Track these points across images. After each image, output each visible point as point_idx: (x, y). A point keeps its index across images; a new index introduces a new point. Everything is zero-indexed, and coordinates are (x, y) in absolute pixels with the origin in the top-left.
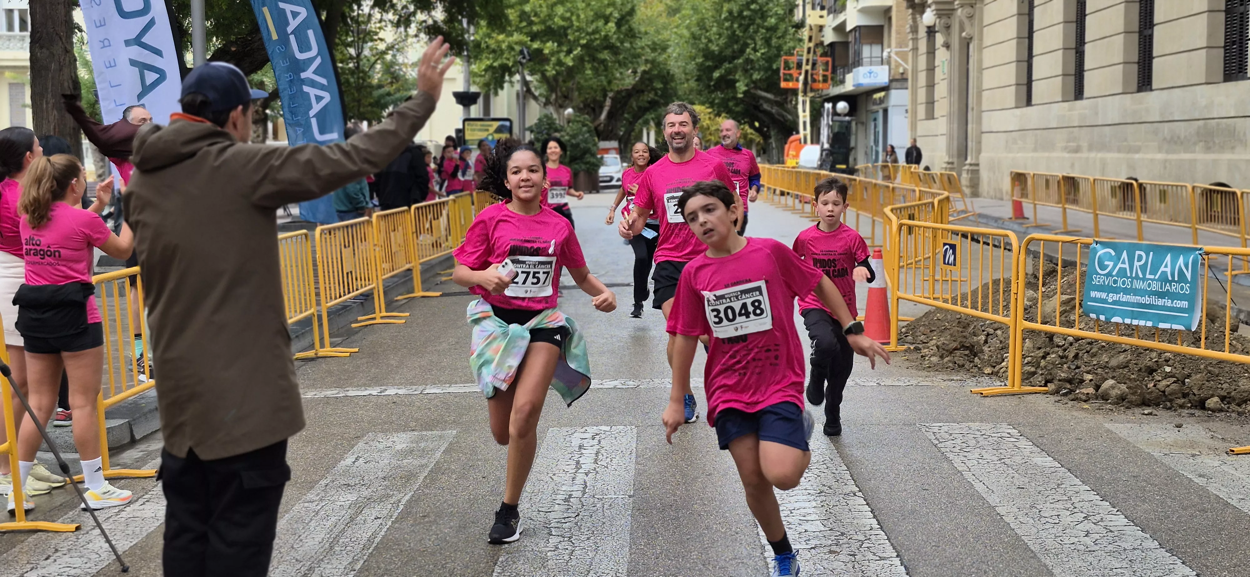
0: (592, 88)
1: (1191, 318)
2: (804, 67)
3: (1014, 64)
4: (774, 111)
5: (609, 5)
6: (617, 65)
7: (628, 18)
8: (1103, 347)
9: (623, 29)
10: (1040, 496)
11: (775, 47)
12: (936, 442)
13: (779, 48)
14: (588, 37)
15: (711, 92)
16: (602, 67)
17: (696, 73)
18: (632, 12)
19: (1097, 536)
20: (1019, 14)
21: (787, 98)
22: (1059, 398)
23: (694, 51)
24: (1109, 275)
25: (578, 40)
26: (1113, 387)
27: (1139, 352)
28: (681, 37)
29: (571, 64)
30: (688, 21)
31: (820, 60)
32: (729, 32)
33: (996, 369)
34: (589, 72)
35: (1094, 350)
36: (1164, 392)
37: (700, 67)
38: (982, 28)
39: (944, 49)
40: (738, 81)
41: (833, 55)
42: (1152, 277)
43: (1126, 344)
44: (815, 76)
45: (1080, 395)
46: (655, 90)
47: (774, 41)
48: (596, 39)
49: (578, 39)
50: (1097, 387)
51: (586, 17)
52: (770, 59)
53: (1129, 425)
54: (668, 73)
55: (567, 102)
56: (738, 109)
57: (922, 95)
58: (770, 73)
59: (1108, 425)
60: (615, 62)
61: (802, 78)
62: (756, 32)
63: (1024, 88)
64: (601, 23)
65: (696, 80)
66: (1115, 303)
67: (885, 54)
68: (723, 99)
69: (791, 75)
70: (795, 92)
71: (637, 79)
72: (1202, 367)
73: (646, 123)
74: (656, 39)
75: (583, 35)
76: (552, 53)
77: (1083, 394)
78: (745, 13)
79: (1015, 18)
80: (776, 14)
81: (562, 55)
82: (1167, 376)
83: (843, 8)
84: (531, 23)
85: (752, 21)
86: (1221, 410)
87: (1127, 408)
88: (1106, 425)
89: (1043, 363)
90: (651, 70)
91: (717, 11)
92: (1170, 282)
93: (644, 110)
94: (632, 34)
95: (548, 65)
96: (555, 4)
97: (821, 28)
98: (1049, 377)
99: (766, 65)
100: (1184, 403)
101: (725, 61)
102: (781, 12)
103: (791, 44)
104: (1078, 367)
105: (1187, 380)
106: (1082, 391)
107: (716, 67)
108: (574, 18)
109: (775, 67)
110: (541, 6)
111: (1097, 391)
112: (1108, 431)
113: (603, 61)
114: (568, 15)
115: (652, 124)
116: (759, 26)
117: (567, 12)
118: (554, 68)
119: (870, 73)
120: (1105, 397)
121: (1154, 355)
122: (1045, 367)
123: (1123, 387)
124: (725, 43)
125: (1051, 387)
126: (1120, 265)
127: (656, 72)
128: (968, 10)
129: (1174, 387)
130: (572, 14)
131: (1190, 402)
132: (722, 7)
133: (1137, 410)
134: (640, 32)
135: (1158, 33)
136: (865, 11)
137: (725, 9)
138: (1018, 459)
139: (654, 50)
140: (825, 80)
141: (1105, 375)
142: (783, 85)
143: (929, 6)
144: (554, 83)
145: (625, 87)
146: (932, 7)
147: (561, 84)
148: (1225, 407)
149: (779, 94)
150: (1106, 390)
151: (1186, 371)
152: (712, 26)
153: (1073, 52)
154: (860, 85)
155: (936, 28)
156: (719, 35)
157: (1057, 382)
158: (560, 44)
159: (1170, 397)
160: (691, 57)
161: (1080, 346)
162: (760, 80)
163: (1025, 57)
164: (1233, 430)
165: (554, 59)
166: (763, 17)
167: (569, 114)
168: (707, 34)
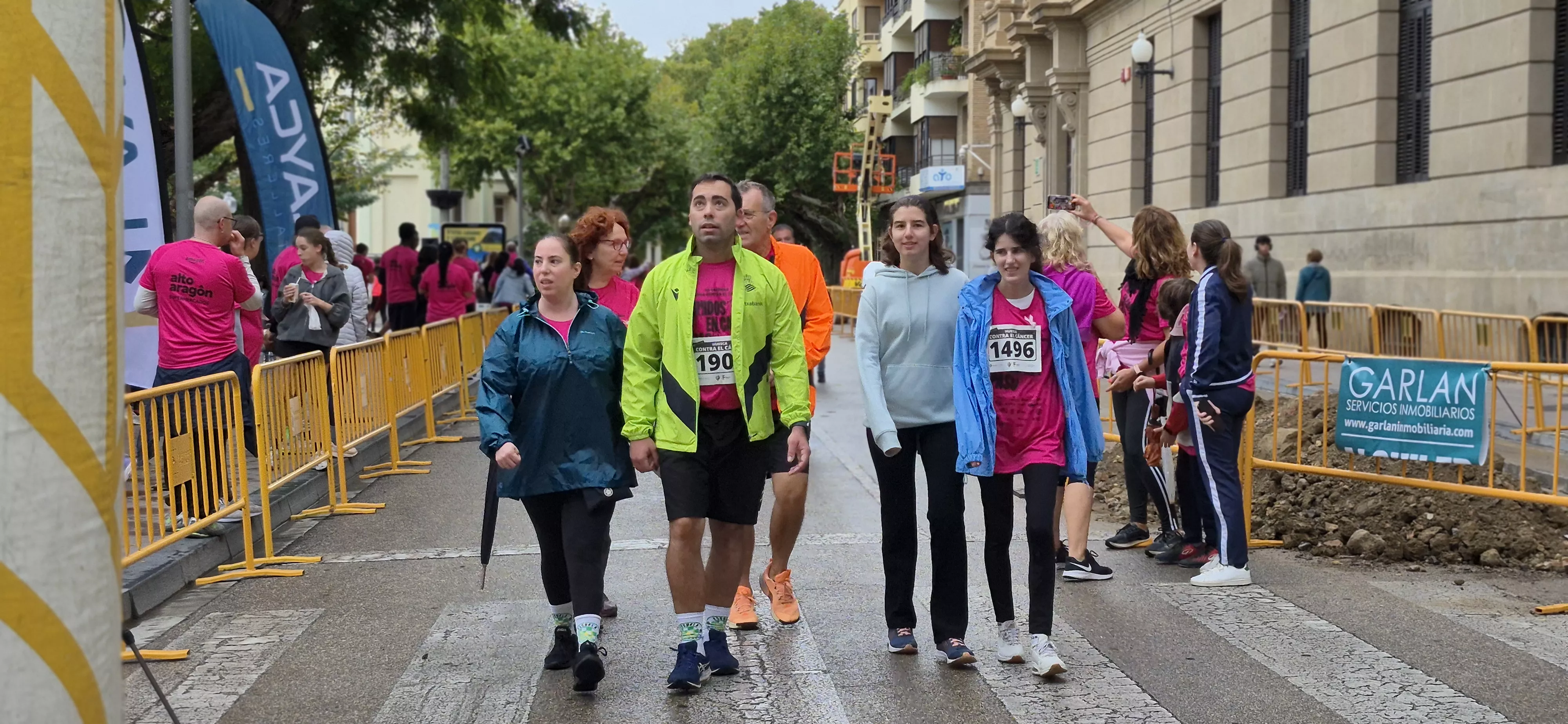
0: (592, 190)
2: (864, 166)
3: (1129, 163)
4: (820, 221)
5: (616, 86)
6: (625, 161)
7: (640, 102)
8: (1346, 490)
9: (634, 116)
10: (1335, 665)
11: (823, 141)
13: (828, 143)
14: (590, 126)
16: (607, 163)
18: (644, 95)
19: (1427, 710)
20: (1135, 102)
21: (837, 205)
22: (1298, 553)
23: (721, 144)
26: (1365, 539)
27: (1392, 495)
28: (707, 127)
29: (568, 158)
30: (715, 108)
31: (881, 157)
32: (767, 123)
34: (591, 169)
35: (1335, 494)
36: (1428, 543)
37: (729, 164)
38: (1086, 119)
39: (1039, 144)
40: (777, 182)
41: (892, 151)
44: (876, 178)
45: (1324, 549)
46: (668, 194)
47: (822, 133)
48: (600, 128)
49: (578, 128)
50: (1345, 539)
51: (588, 100)
52: (817, 156)
53: (1399, 583)
54: (686, 172)
55: (563, 207)
57: (1008, 201)
58: (816, 173)
59: (1375, 584)
60: (624, 157)
61: (861, 179)
62: (800, 122)
63: (1140, 193)
64: (606, 108)
67: (961, 151)
69: (847, 175)
71: (649, 179)
72: (1471, 513)
73: (653, 234)
74: (670, 130)
75: (584, 123)
76: (545, 145)
77: (1329, 547)
78: (786, 99)
79: (1129, 108)
80: (824, 101)
81: (557, 147)
82: (1430, 524)
83: (907, 94)
84: (519, 107)
85: (794, 107)
86: (1499, 565)
87: (1387, 563)
88: (1371, 583)
89: (1270, 511)
90: (664, 168)
91: (751, 96)
93: (652, 219)
94: (644, 123)
95: (540, 158)
96: (548, 83)
97: (883, 118)
98: (1281, 528)
99: (813, 163)
100: (1453, 557)
101: (760, 158)
102: (829, 98)
103: (843, 138)
104: (1317, 515)
105: (1454, 529)
106: (1328, 543)
107: (749, 165)
108: (572, 101)
109: (822, 165)
110: (530, 86)
112: (1377, 590)
113: (609, 156)
114: (565, 97)
115: (659, 236)
116: (803, 115)
117: (563, 93)
118: (547, 164)
119: (942, 174)
120: (1355, 551)
121: (1411, 499)
122: (1275, 516)
123: (1379, 538)
124: (761, 136)
125: (1287, 539)
127: (670, 171)
128: (1070, 97)
129: (1440, 537)
130: (570, 95)
131: (1460, 555)
132: (757, 91)
133: (1400, 566)
134: (655, 120)
135: (1313, 124)
136: (932, 98)
137: (761, 93)
138: (1286, 623)
139: (670, 143)
140: (888, 182)
141: (1354, 525)
142: (836, 187)
143: (1020, 93)
144: (546, 184)
145: (633, 190)
146: (1025, 94)
147: (555, 184)
148: (1504, 561)
149: (830, 200)
150: (1358, 541)
151: (1453, 518)
152: (745, 115)
153: (1204, 148)
154: (928, 189)
155: (1027, 120)
156: (754, 125)
157: (1293, 534)
158: (555, 133)
159: (1436, 550)
160: (717, 152)
161: (1317, 489)
162: (804, 181)
163: (1142, 154)
164: (1524, 587)
165: (547, 152)
166: (806, 105)
167: (564, 222)
168: (739, 124)
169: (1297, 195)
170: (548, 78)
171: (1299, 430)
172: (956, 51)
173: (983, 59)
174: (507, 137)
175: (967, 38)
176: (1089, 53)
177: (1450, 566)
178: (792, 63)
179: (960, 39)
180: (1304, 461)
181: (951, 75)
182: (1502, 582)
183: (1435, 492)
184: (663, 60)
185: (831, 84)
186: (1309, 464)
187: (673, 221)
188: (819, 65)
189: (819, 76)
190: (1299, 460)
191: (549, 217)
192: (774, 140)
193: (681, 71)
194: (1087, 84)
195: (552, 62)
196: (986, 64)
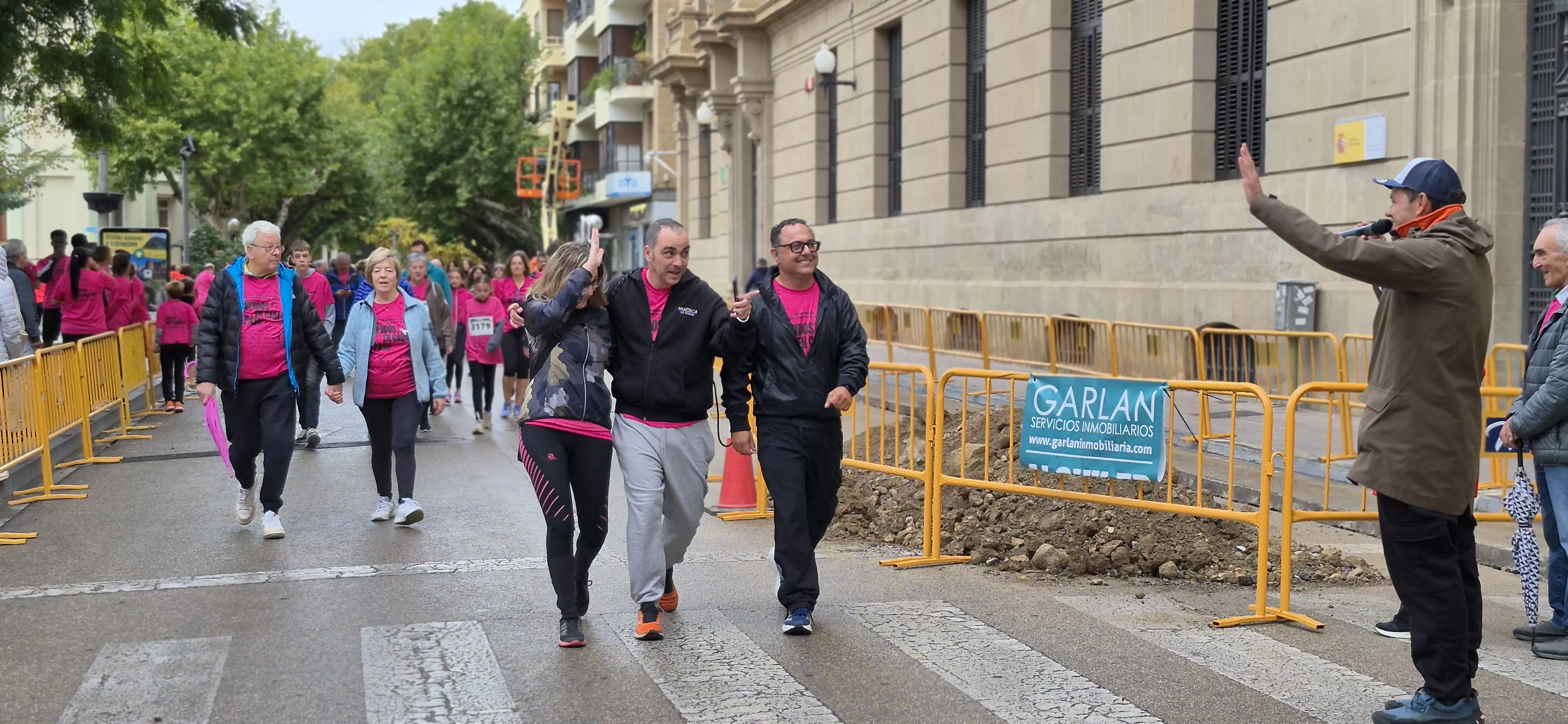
0: (263, 193)
1: (1156, 466)
2: (549, 171)
3: (814, 172)
4: (503, 225)
5: (288, 86)
6: (299, 163)
7: (314, 103)
8: (1031, 505)
9: (308, 116)
10: (1026, 686)
11: (507, 145)
13: (511, 147)
14: (261, 126)
15: (421, 200)
16: (279, 165)
17: (403, 175)
18: (318, 96)
20: (819, 112)
21: (520, 211)
22: (988, 569)
23: (400, 147)
24: (1052, 416)
25: (247, 130)
26: (1050, 553)
27: (1075, 508)
28: (385, 128)
29: (238, 160)
30: (393, 110)
31: (566, 162)
32: (448, 126)
33: (899, 536)
34: (262, 171)
35: (1020, 509)
36: (1109, 557)
37: (409, 168)
38: (771, 127)
39: (725, 153)
40: (459, 187)
41: (577, 156)
42: (1106, 418)
43: (1061, 499)
44: (562, 184)
45: (1011, 564)
46: (344, 197)
47: (505, 138)
48: (273, 129)
49: (248, 128)
50: (1031, 554)
51: (258, 100)
52: (500, 161)
53: (1084, 598)
54: (364, 175)
55: (232, 210)
56: (452, 223)
57: (694, 208)
58: (499, 178)
59: (1060, 599)
60: (297, 159)
61: (545, 184)
62: (482, 126)
63: (825, 202)
64: (278, 108)
65: (405, 185)
66: (1059, 450)
67: (647, 157)
68: (433, 209)
69: (531, 180)
71: (324, 181)
72: (1149, 526)
73: (329, 238)
74: (346, 132)
75: (254, 123)
76: (212, 146)
77: (1015, 562)
78: (467, 101)
79: (813, 118)
80: (507, 104)
82: (1111, 538)
83: (591, 99)
84: (183, 105)
85: (476, 111)
86: (1177, 577)
87: (1071, 577)
88: (1057, 598)
89: (958, 527)
90: (340, 170)
91: (430, 98)
92: (1129, 424)
93: (327, 222)
94: (318, 124)
95: (206, 160)
96: (215, 82)
97: (569, 122)
98: (969, 543)
99: (496, 167)
100: (1134, 570)
101: (441, 161)
102: (513, 101)
103: (527, 142)
104: (1004, 531)
105: (1134, 542)
106: (1014, 558)
107: (430, 169)
108: (241, 101)
109: (506, 169)
110: (195, 84)
111: (1030, 558)
112: (1062, 605)
113: (280, 158)
114: (233, 96)
115: (335, 239)
116: (485, 119)
117: (231, 92)
118: (214, 165)
119: (628, 180)
120: (1041, 566)
121: (1093, 513)
122: (963, 531)
123: (1063, 553)
124: (442, 139)
125: (975, 555)
126: (1065, 405)
127: (347, 174)
128: (755, 106)
129: (1121, 550)
130: (239, 95)
131: (1140, 568)
132: (437, 93)
133: (1084, 580)
134: (330, 122)
135: (991, 137)
136: (618, 104)
137: (441, 95)
138: (977, 643)
139: (346, 145)
140: (573, 187)
141: (1039, 539)
142: (520, 192)
143: (705, 100)
144: (214, 186)
145: (308, 193)
146: (711, 101)
147: (224, 186)
148: (1181, 573)
149: (514, 205)
150: (1041, 557)
151: (1132, 532)
152: (424, 117)
153: (886, 159)
154: (615, 195)
155: (713, 127)
156: (434, 127)
157: (981, 549)
158: (222, 134)
159: (1117, 563)
160: (396, 155)
161: (1003, 504)
162: (487, 186)
163: (826, 163)
164: (1201, 599)
165: (214, 153)
166: (488, 108)
167: (233, 226)
168: (419, 126)
169: (976, 206)
170: (215, 77)
171: (986, 445)
172: (640, 56)
173: (668, 65)
174: (172, 138)
175: (651, 44)
176: (773, 63)
177: (1130, 579)
178: (474, 65)
179: (644, 45)
180: (992, 478)
181: (636, 81)
182: (1180, 594)
183: (1114, 507)
184: (338, 59)
185: (515, 87)
186: (995, 479)
187: (351, 225)
188: (501, 68)
189: (502, 79)
190: (986, 477)
191: (217, 221)
192: (455, 143)
193: (356, 70)
194: (771, 93)
195: (219, 60)
196: (671, 71)
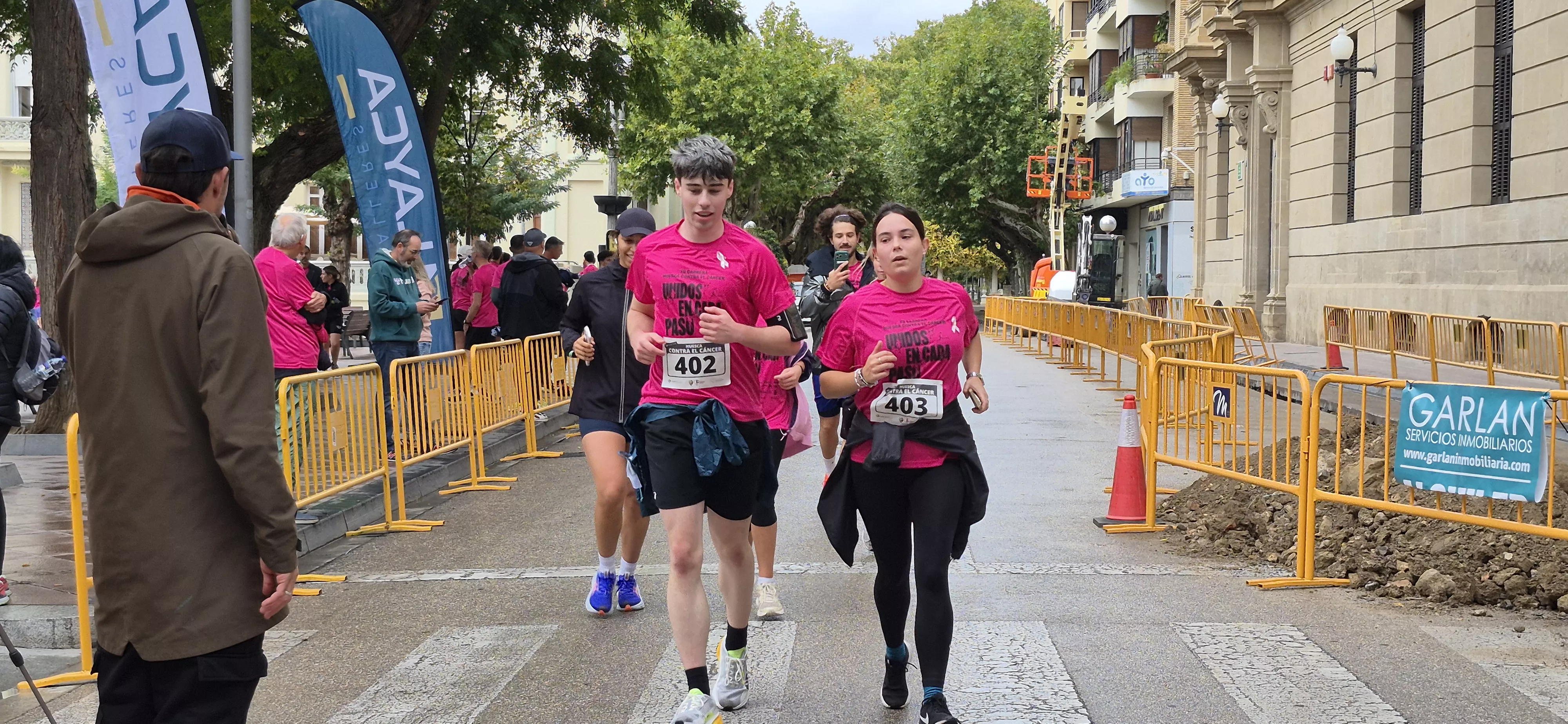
0: (781, 195)
1: (1534, 485)
2: (1057, 170)
3: (1331, 168)
4: (1018, 227)
5: (803, 87)
6: (813, 165)
7: (828, 104)
8: (1424, 526)
9: (822, 118)
10: (1324, 717)
11: (1021, 144)
12: (1193, 646)
13: (1026, 146)
14: (775, 129)
15: (939, 202)
16: (793, 168)
17: (916, 176)
18: (833, 97)
20: (1338, 102)
21: (1036, 210)
22: (1364, 594)
23: (914, 148)
24: (1427, 428)
25: (762, 132)
26: (1435, 579)
27: (1470, 532)
28: (898, 129)
29: (752, 163)
30: (907, 110)
31: (1077, 160)
32: (961, 125)
33: (1282, 556)
34: (777, 173)
35: (1411, 530)
36: (1502, 586)
37: (923, 169)
38: (1289, 120)
39: (1241, 147)
40: (972, 187)
41: (1094, 154)
42: (1483, 431)
43: (1455, 522)
44: (1071, 182)
45: (1391, 590)
47: (1019, 137)
50: (1415, 580)
52: (1014, 160)
53: (1453, 629)
55: (747, 213)
56: (972, 225)
57: (1212, 207)
58: (1013, 177)
59: (1425, 628)
60: (812, 161)
61: (1054, 183)
62: (996, 124)
65: (917, 186)
66: (1434, 465)
67: (1164, 154)
68: (952, 211)
69: (1040, 180)
70: (1045, 202)
71: (841, 183)
72: (1554, 553)
74: (865, 133)
75: (769, 126)
77: (1395, 587)
78: (981, 100)
79: (1332, 109)
80: (1023, 101)
82: (1508, 565)
83: (1109, 95)
84: (703, 109)
85: (990, 108)
87: (1453, 606)
88: (1423, 628)
89: (1343, 547)
90: (858, 172)
91: (945, 96)
92: (1507, 438)
94: (832, 125)
96: (733, 85)
97: (1080, 119)
98: (1351, 565)
99: (1009, 167)
100: (1529, 602)
101: (954, 161)
102: (1028, 98)
103: (1041, 140)
104: (1389, 553)
105: (1533, 571)
106: (1394, 583)
107: (944, 170)
108: (757, 104)
109: (1019, 170)
110: (714, 88)
111: (1414, 584)
112: (1424, 635)
113: (795, 160)
114: (750, 99)
116: (999, 116)
117: (748, 95)
119: (1145, 179)
120: (1422, 593)
121: (1490, 537)
122: (1347, 552)
123: (1449, 579)
124: (956, 139)
125: (1354, 578)
126: (1441, 415)
127: (864, 175)
128: (1271, 96)
129: (1516, 579)
130: (755, 98)
131: (1537, 599)
132: (952, 91)
133: (1467, 610)
134: (843, 123)
135: (1517, 126)
136: (1136, 98)
137: (955, 94)
138: (1300, 669)
139: (862, 146)
140: (1085, 188)
141: (1425, 564)
142: (1030, 193)
143: (1221, 92)
145: (824, 195)
146: (1226, 93)
149: (1026, 205)
150: (1426, 583)
151: (1533, 559)
152: (939, 117)
153: (1407, 151)
154: (1130, 195)
155: (1230, 121)
156: (948, 126)
157: (1362, 572)
159: (1511, 593)
160: (911, 156)
161: (1393, 524)
162: (1000, 186)
163: (1345, 157)
166: (1004, 105)
168: (933, 126)
169: (1501, 202)
170: (732, 80)
172: (1161, 47)
173: (1185, 56)
175: (1172, 34)
176: (1292, 50)
177: (1522, 611)
178: (988, 62)
179: (1166, 35)
181: (1155, 74)
183: (1513, 533)
184: (868, 60)
185: (1032, 84)
188: (1018, 64)
189: (1019, 76)
192: (969, 143)
194: (1289, 82)
196: (1188, 62)
